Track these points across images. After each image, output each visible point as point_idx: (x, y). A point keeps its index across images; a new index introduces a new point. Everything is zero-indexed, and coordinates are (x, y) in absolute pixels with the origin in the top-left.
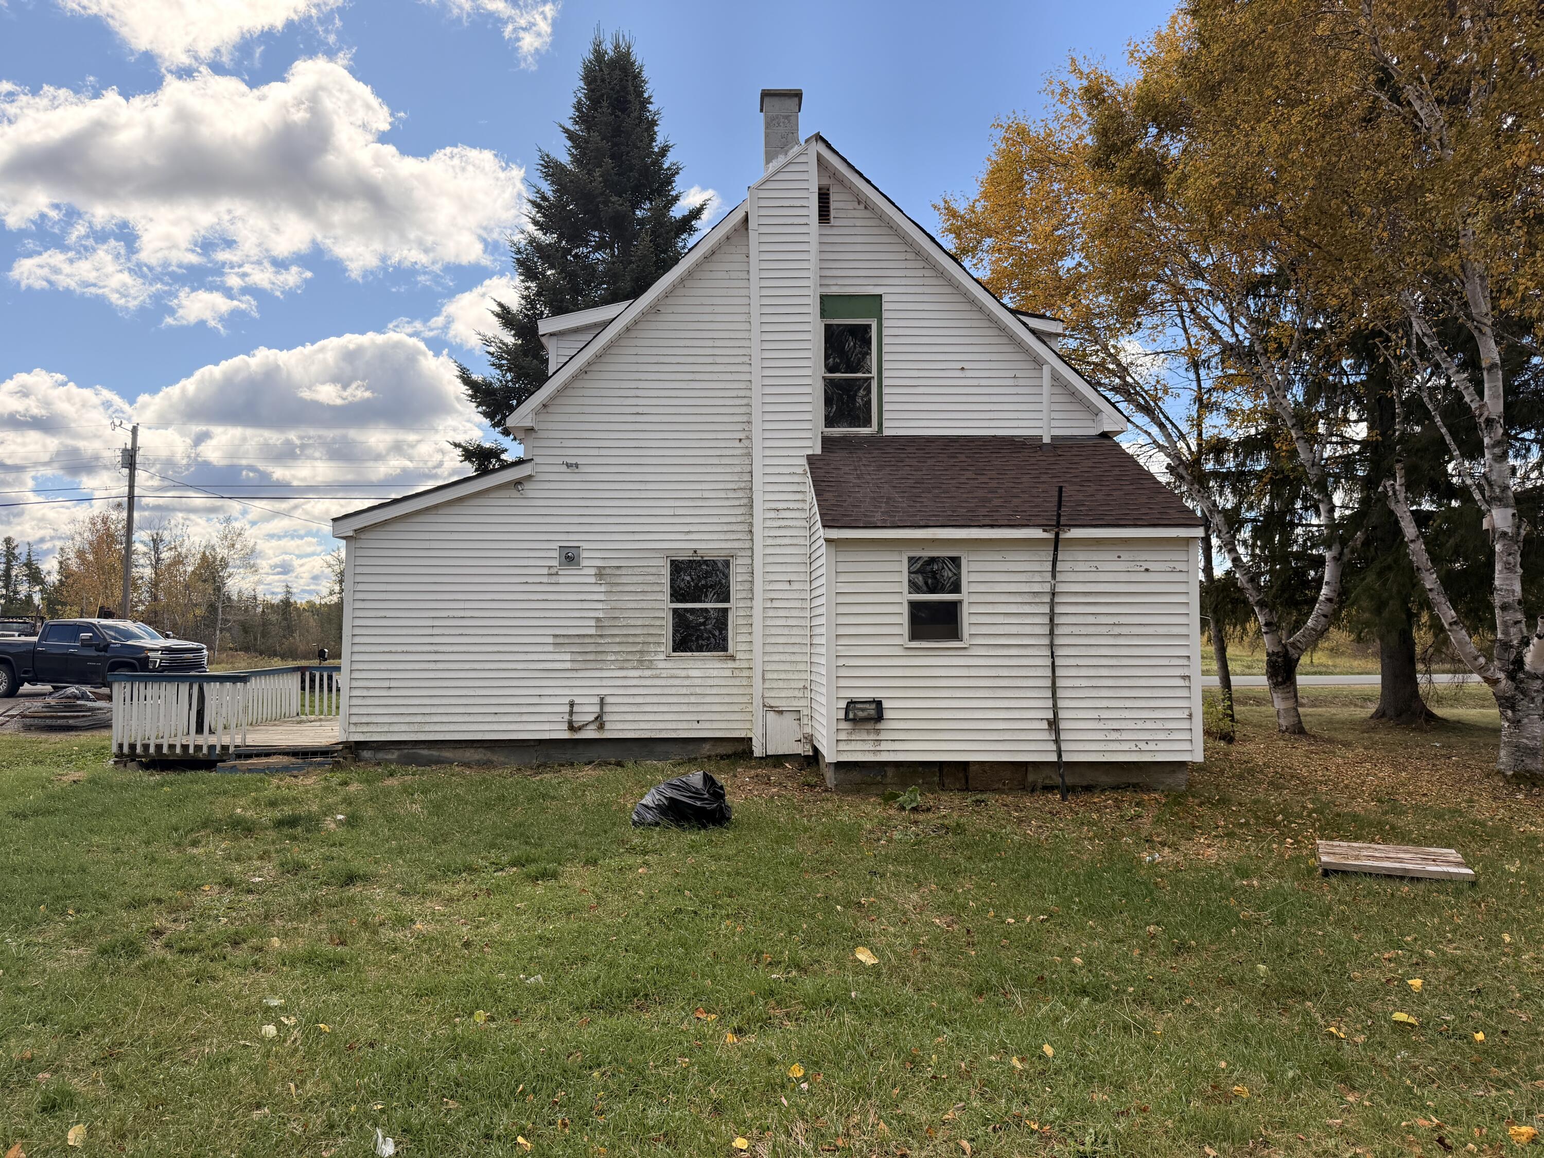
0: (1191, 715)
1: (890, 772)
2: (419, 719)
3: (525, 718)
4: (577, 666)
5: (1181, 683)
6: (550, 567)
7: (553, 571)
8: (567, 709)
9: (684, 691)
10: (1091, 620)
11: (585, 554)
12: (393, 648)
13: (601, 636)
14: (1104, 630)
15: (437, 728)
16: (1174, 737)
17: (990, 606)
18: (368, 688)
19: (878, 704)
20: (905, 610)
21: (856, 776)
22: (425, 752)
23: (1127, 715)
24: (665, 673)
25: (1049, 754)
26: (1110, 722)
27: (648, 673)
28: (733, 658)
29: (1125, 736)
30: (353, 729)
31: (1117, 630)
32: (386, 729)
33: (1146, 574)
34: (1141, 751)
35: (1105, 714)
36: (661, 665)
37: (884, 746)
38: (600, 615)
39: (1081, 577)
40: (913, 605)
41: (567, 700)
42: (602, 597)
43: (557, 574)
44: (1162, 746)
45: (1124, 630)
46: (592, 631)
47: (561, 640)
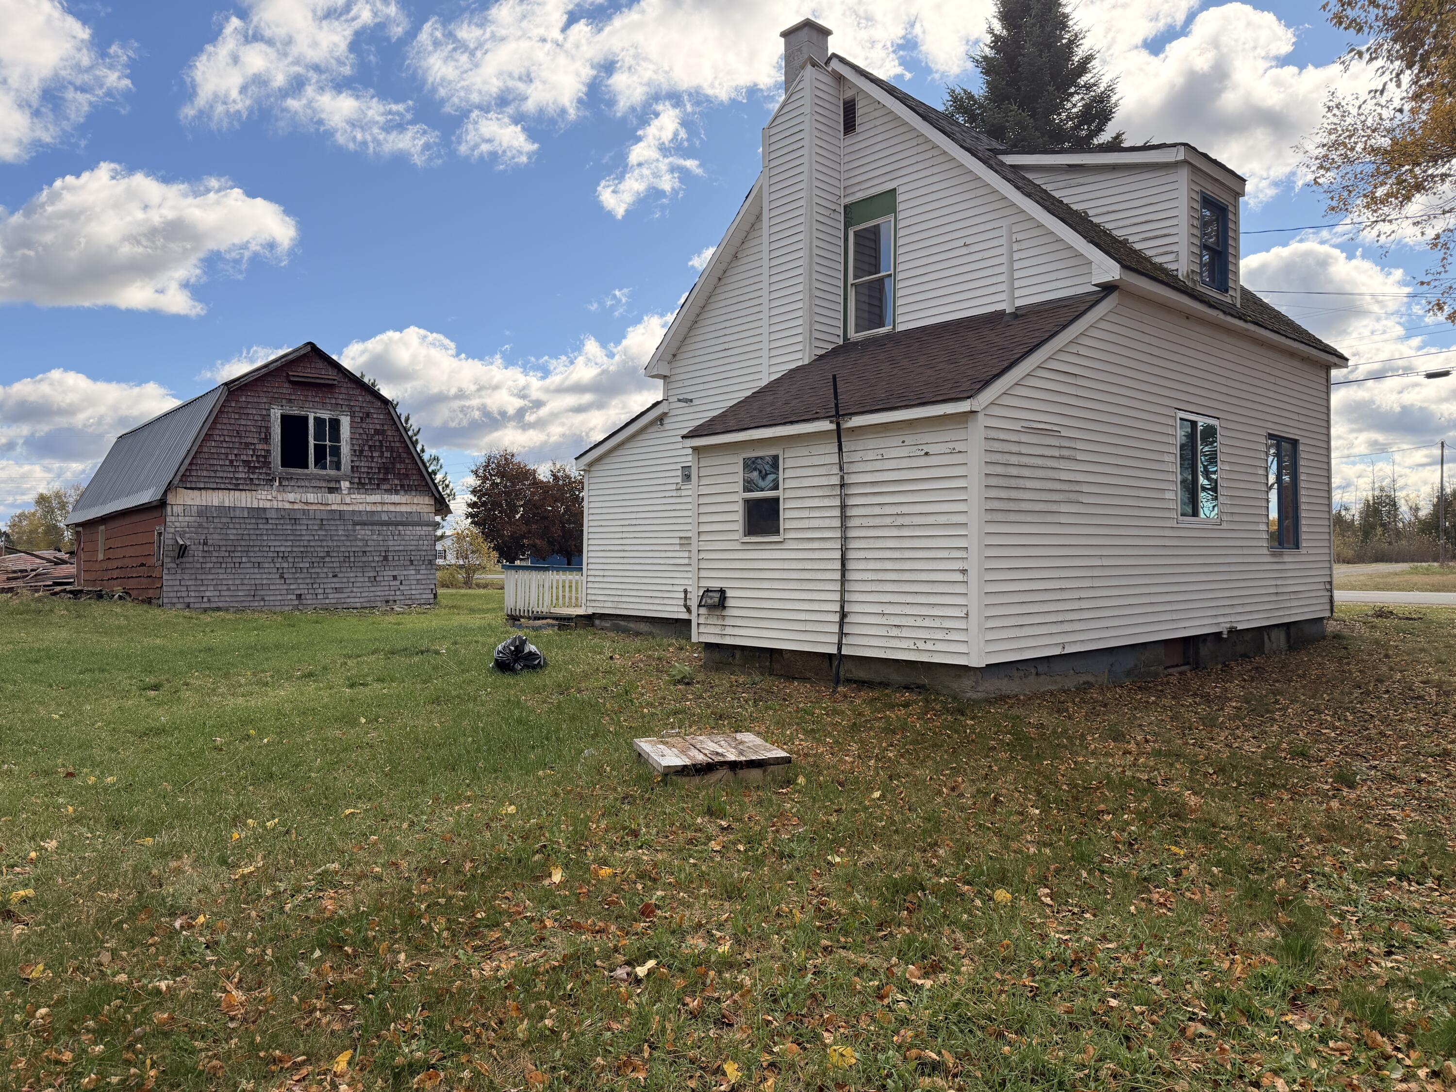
0: (967, 614)
1: (738, 654)
2: (616, 599)
3: (666, 601)
5: (959, 577)
6: (677, 483)
7: (679, 486)
8: (682, 595)
10: (877, 511)
14: (888, 521)
16: (953, 636)
17: (800, 501)
19: (722, 592)
20: (740, 507)
21: (717, 656)
22: (622, 623)
23: (908, 610)
25: (831, 646)
26: (892, 618)
29: (905, 633)
30: (589, 605)
31: (900, 521)
33: (926, 458)
34: (918, 650)
35: (888, 610)
37: (729, 631)
39: (869, 467)
40: (747, 501)
41: (682, 589)
43: (681, 489)
44: (940, 647)
45: (907, 521)
47: (683, 542)
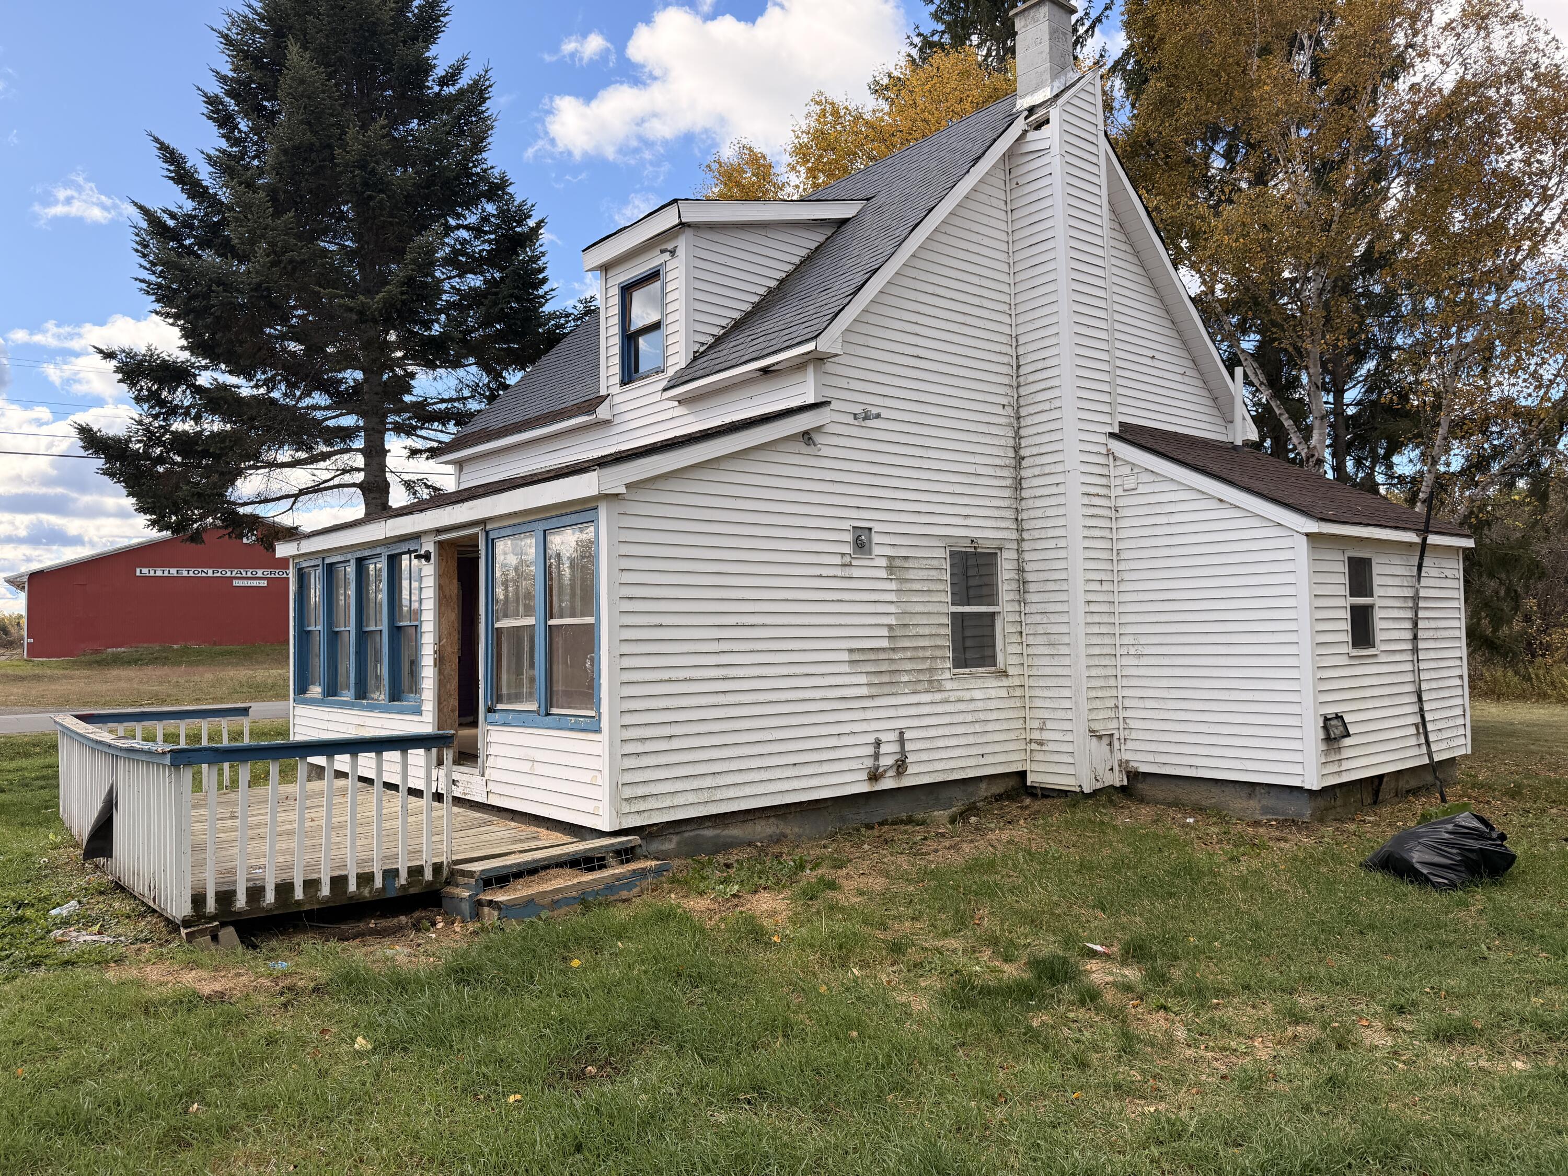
2: (708, 782)
3: (826, 768)
4: (874, 691)
6: (843, 555)
7: (847, 560)
8: (870, 750)
9: (970, 718)
11: (876, 539)
12: (673, 674)
13: (893, 649)
15: (731, 793)
17: (1388, 611)
18: (642, 740)
19: (1343, 718)
20: (1349, 615)
22: (709, 833)
24: (953, 696)
27: (938, 697)
28: (1004, 674)
30: (626, 808)
32: (668, 803)
34: (1449, 748)
36: (949, 685)
37: (1344, 765)
38: (892, 620)
39: (1433, 582)
40: (1352, 610)
41: (871, 739)
42: (892, 597)
43: (850, 565)
44: (1456, 742)
46: (885, 644)
47: (856, 657)
